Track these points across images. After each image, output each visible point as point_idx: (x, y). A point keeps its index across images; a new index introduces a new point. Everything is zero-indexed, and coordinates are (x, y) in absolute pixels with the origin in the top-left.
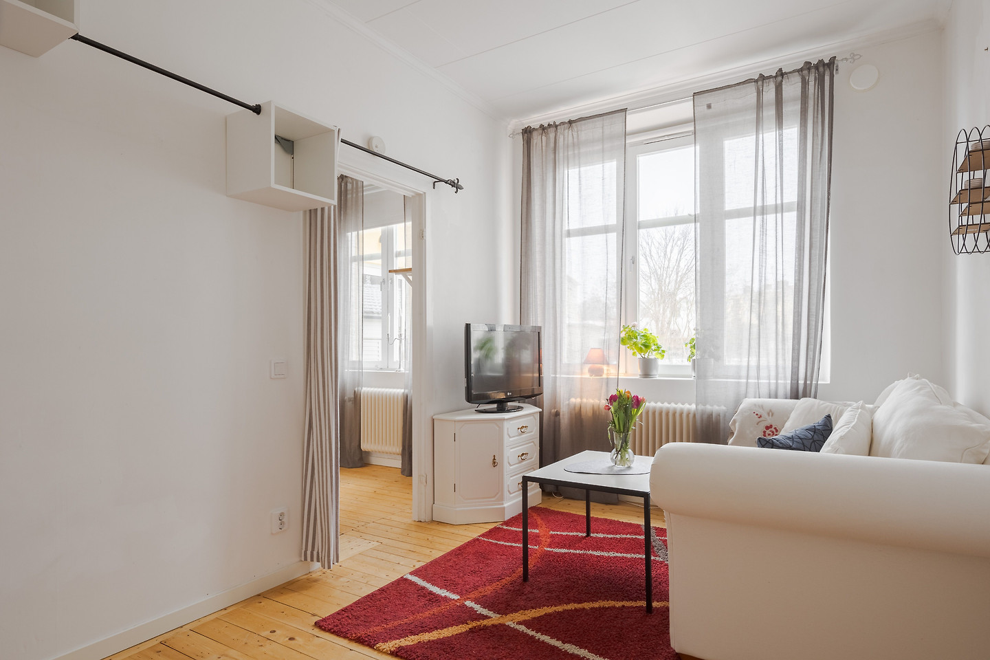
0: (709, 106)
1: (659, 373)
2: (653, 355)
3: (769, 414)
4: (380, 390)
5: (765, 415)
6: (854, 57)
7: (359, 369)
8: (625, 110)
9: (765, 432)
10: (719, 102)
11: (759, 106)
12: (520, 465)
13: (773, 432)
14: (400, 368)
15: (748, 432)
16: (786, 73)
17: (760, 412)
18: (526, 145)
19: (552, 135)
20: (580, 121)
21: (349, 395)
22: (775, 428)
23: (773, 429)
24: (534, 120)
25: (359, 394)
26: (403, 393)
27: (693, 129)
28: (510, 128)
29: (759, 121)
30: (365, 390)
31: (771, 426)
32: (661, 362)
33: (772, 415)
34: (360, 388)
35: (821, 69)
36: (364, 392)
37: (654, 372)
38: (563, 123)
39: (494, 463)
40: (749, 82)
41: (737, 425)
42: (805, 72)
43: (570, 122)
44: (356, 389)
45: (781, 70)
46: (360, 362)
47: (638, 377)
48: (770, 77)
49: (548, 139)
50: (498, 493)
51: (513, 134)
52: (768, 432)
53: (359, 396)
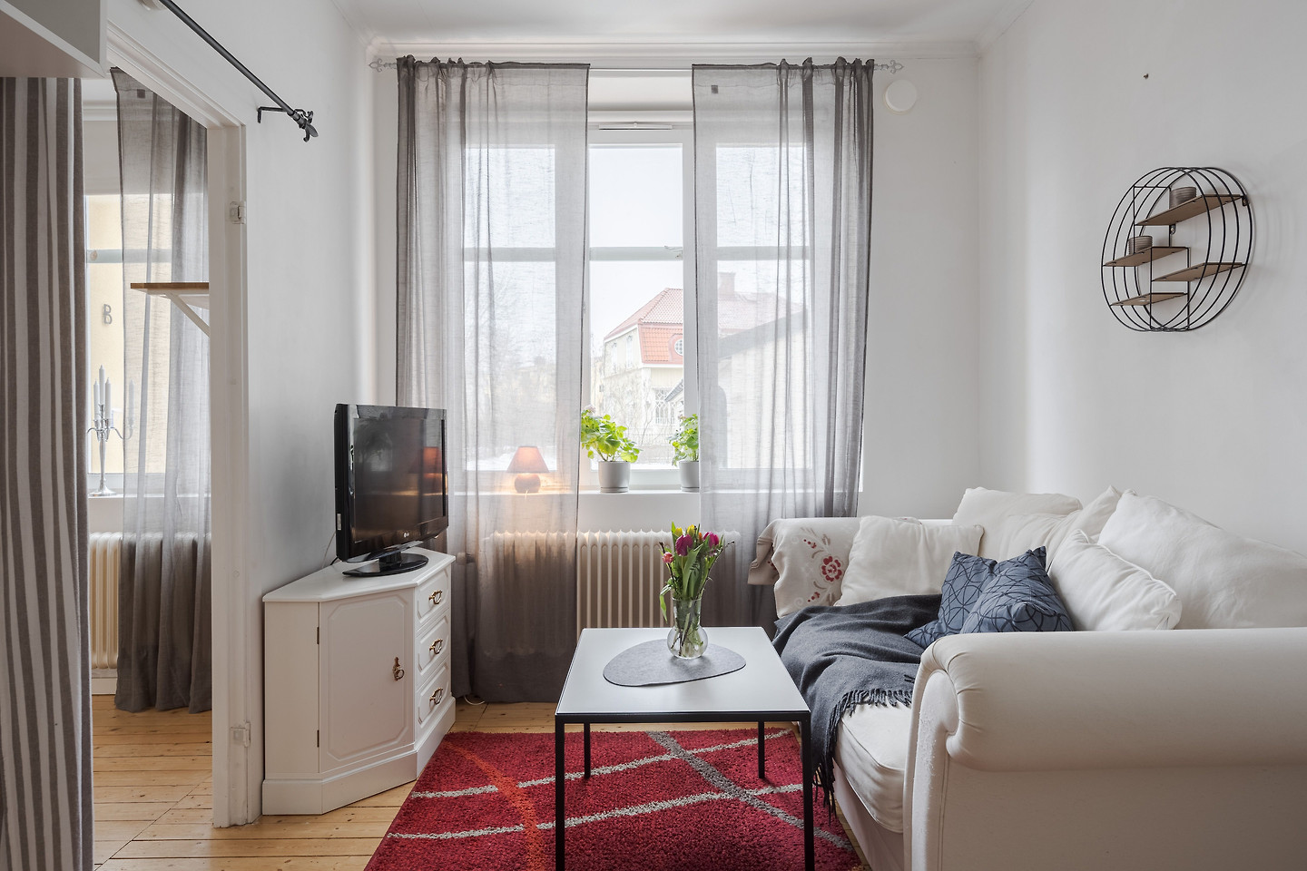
0: (715, 89)
1: (631, 486)
2: (620, 456)
3: (824, 540)
5: (819, 543)
6: (894, 66)
8: (587, 67)
9: (824, 568)
10: (732, 87)
11: (783, 107)
12: (432, 663)
13: (834, 567)
14: (102, 488)
15: (803, 569)
16: (817, 67)
17: (812, 539)
18: (404, 89)
19: (455, 82)
20: (509, 67)
22: (836, 561)
23: (833, 563)
24: (423, 47)
26: (121, 542)
27: (692, 120)
28: (371, 50)
29: (783, 128)
31: (831, 559)
32: (633, 467)
33: (829, 543)
35: (858, 72)
37: (625, 484)
38: (478, 65)
39: (397, 674)
40: (769, 68)
41: (786, 560)
42: (840, 71)
43: (491, 66)
45: (810, 60)
47: (598, 492)
48: (795, 67)
49: (448, 85)
50: (403, 729)
51: (378, 64)
52: (828, 567)
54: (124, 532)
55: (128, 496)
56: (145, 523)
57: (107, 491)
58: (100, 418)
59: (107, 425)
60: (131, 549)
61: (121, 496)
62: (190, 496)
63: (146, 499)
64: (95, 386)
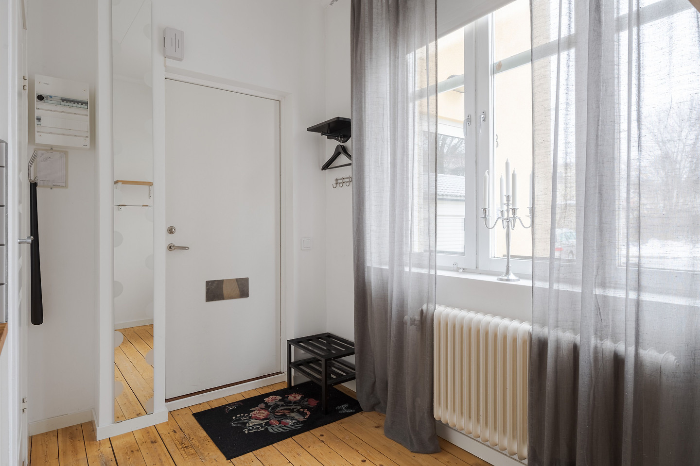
4: (471, 315)
7: (430, 268)
14: (507, 273)
21: (412, 314)
25: (429, 317)
26: (530, 334)
30: (441, 311)
34: (431, 307)
36: (440, 314)
44: (424, 307)
46: (432, 252)
53: (429, 321)
54: (532, 323)
55: (539, 284)
56: (557, 321)
57: (512, 276)
58: (505, 208)
59: (514, 213)
60: (542, 345)
61: (528, 283)
62: (611, 293)
63: (558, 291)
64: (501, 180)
